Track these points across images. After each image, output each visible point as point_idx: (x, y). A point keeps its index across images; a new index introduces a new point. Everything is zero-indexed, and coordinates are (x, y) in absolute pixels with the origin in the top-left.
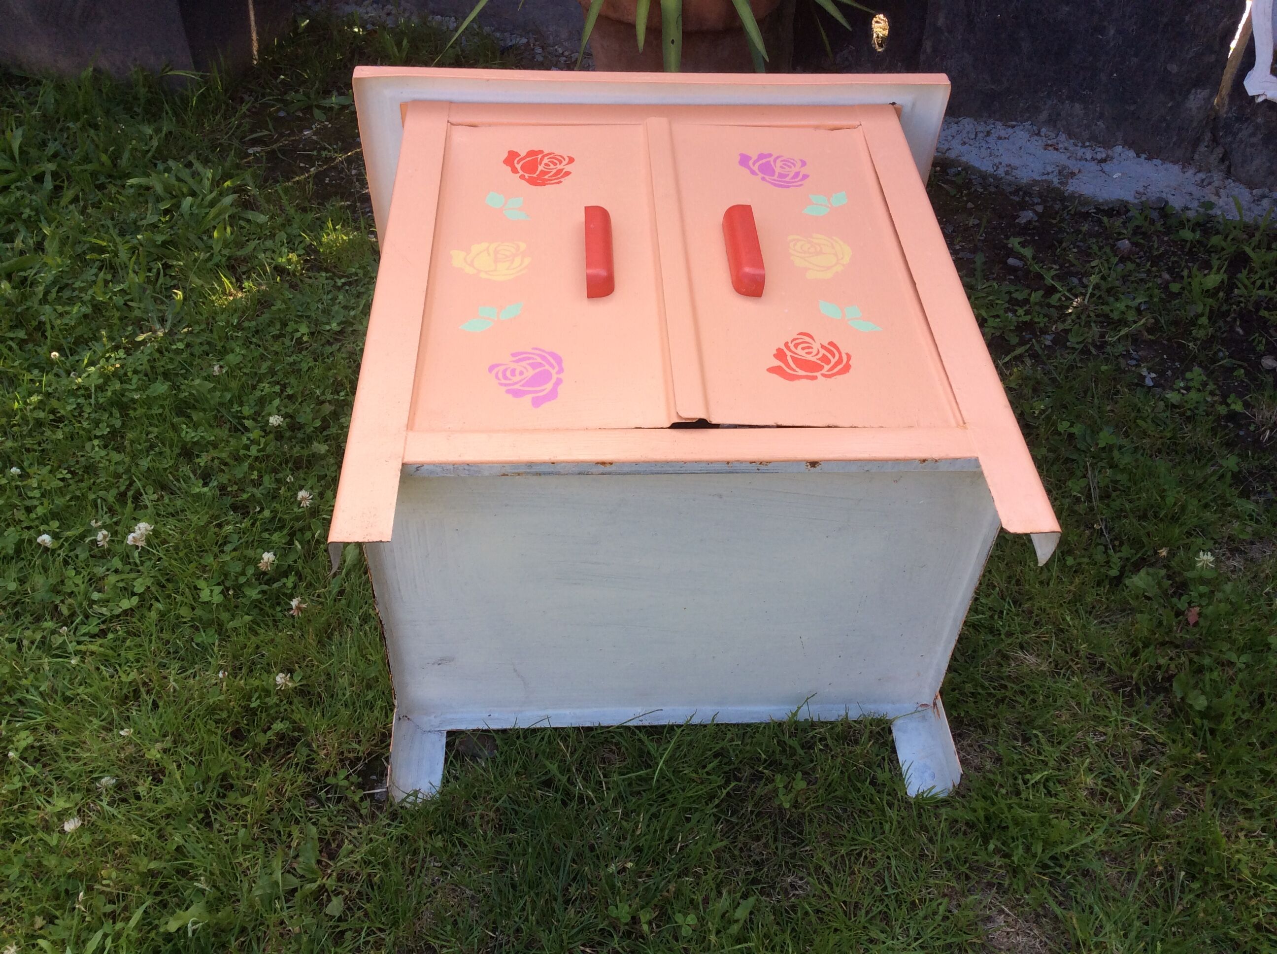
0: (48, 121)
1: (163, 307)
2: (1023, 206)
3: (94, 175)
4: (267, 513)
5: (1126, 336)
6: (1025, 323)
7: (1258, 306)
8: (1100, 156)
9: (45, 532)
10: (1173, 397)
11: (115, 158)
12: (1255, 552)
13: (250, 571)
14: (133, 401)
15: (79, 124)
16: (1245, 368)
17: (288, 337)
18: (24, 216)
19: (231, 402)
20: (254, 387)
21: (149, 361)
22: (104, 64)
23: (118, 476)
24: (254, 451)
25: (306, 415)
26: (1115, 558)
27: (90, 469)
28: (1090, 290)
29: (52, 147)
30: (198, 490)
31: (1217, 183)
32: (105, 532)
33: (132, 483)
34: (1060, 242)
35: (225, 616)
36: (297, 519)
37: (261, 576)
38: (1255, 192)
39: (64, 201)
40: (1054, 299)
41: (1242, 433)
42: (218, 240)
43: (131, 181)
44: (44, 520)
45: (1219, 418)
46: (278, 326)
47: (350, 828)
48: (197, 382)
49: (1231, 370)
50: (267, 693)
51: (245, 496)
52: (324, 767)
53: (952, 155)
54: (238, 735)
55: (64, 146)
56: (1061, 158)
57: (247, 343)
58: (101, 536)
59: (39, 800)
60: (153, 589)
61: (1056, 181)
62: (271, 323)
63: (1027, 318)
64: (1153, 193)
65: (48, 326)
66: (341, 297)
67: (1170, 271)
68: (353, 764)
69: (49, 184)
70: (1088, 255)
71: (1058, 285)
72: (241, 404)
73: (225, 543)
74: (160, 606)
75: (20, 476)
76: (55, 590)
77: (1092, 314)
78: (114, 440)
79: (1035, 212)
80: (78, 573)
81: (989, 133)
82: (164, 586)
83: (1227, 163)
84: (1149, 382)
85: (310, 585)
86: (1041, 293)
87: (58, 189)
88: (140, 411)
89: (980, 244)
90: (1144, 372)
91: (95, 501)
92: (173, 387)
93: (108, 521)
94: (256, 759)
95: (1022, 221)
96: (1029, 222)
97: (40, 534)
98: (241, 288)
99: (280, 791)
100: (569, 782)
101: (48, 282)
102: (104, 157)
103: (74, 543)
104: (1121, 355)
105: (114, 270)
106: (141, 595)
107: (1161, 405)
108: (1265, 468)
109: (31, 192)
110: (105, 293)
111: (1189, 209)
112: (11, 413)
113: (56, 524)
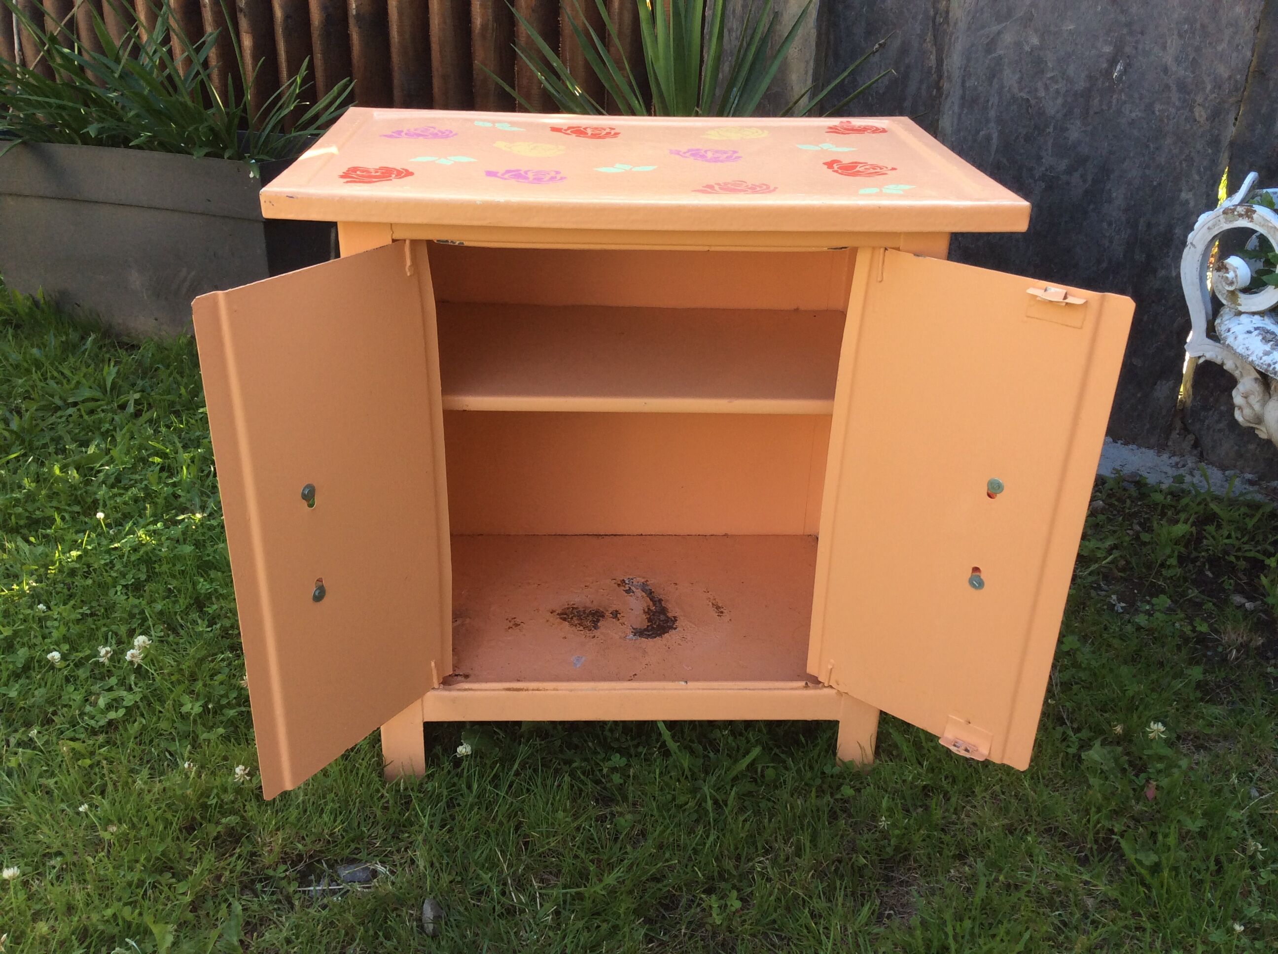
0: (143, 370)
3: (172, 404)
5: (1098, 572)
7: (1226, 552)
9: (55, 651)
10: (1141, 620)
12: (1221, 748)
14: (161, 558)
16: (1214, 604)
18: (103, 429)
23: (132, 616)
26: (1074, 738)
27: (110, 608)
29: (141, 383)
30: (202, 629)
31: (1190, 465)
32: (109, 649)
35: (200, 728)
37: (242, 700)
38: (1227, 473)
39: (141, 421)
41: (1209, 653)
43: (201, 410)
44: (57, 644)
45: (1186, 639)
49: (1200, 604)
50: (225, 789)
52: (264, 861)
58: (104, 652)
60: (140, 704)
64: (1128, 470)
67: (1142, 524)
68: (294, 864)
69: (131, 409)
74: (144, 720)
75: (46, 611)
76: (51, 702)
78: (135, 589)
80: (76, 689)
82: (151, 705)
83: (1199, 449)
84: (1118, 609)
87: (137, 413)
88: (165, 567)
90: (1114, 602)
92: (197, 551)
93: (114, 648)
97: (50, 653)
99: (218, 878)
100: (503, 893)
101: (110, 473)
102: (183, 391)
103: (79, 664)
104: (1091, 587)
105: (168, 471)
106: (128, 710)
107: (1130, 627)
108: (1232, 682)
109: (115, 414)
110: (158, 484)
111: (1163, 482)
112: (50, 564)
113: (67, 646)
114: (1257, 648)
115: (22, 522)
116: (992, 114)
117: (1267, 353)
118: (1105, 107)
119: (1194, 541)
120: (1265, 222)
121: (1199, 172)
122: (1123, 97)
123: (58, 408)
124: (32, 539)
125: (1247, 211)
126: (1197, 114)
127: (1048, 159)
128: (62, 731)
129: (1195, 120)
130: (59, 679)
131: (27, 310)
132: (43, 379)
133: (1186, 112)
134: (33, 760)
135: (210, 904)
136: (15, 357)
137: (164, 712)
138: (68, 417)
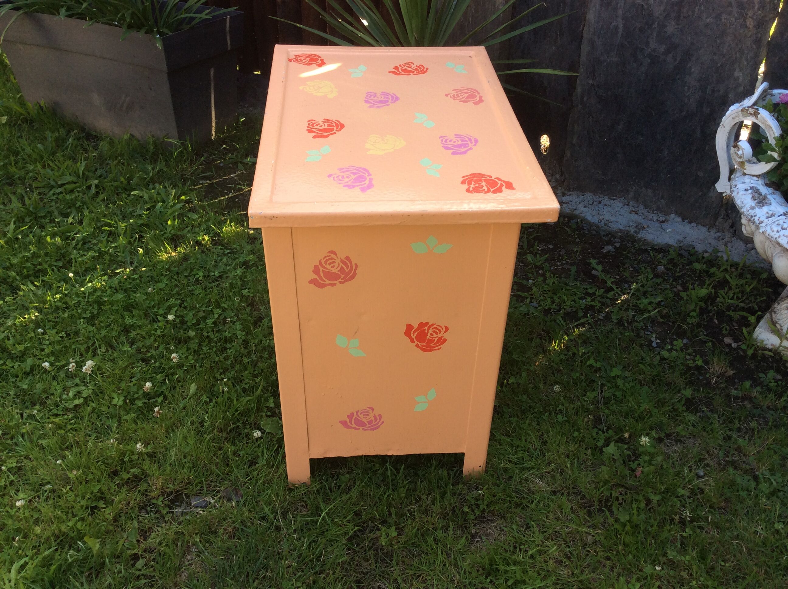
0: (102, 159)
1: (133, 257)
2: (609, 243)
3: (116, 188)
4: (157, 364)
5: (648, 318)
6: (590, 306)
7: (729, 308)
8: (661, 219)
9: (46, 361)
10: (665, 354)
11: (129, 180)
12: (689, 443)
13: (141, 392)
14: (105, 302)
15: (115, 163)
16: (713, 343)
17: (192, 277)
18: (77, 206)
19: (154, 307)
20: (167, 300)
21: (119, 283)
22: (136, 134)
23: (89, 338)
24: (158, 332)
25: (189, 317)
26: (602, 437)
27: (77, 333)
28: (632, 292)
29: (99, 172)
30: (126, 349)
31: (727, 239)
32: (74, 364)
33: (94, 343)
34: (623, 264)
35: (122, 413)
36: (170, 368)
37: (147, 395)
38: (748, 245)
39: (98, 200)
40: (610, 295)
41: (701, 378)
42: (170, 225)
43: (134, 193)
44: (48, 356)
45: (689, 368)
46: (189, 271)
47: (158, 526)
48: (139, 295)
49: (705, 342)
50: (133, 453)
51: (149, 355)
52: (153, 494)
53: (577, 212)
54: (115, 473)
55: (106, 172)
56: (639, 218)
57: (170, 279)
58: (72, 366)
59: (12, 493)
60: (91, 396)
61: (633, 231)
62: (186, 269)
63: (592, 303)
64: (688, 241)
65: (74, 261)
66: (225, 259)
67: (683, 285)
68: (169, 495)
69: (93, 190)
70: (639, 273)
71: (614, 287)
72: (159, 309)
73: (133, 377)
74: (94, 405)
75: (43, 334)
76: (45, 391)
77: (631, 305)
78: (91, 320)
79: (615, 247)
80: (58, 384)
81: (600, 202)
82: (98, 395)
83: (734, 228)
84: (654, 345)
85: (170, 403)
86: (602, 290)
87: (97, 193)
88: (107, 307)
89: (577, 261)
90: (653, 339)
91: (74, 350)
92: (125, 297)
93: (78, 360)
94: (121, 486)
95: (605, 251)
96: (609, 252)
97: (44, 362)
98: (175, 250)
99: (128, 504)
101: (79, 239)
102: (123, 180)
103: (59, 369)
104: (642, 328)
105: (113, 235)
106: (85, 398)
107: (658, 357)
108: (709, 398)
109: (84, 194)
110: (106, 247)
111: (706, 252)
112: (45, 302)
113: (53, 358)
114: (729, 377)
115: (30, 273)
116: (620, 12)
117: (752, 208)
118: (690, 14)
119: (710, 299)
120: (764, 122)
121: (747, 60)
122: (702, 8)
123: (52, 187)
124: (36, 283)
125: (755, 113)
126: (748, 23)
127: (653, 44)
128: (51, 410)
129: (746, 27)
130: (49, 378)
131: (36, 112)
132: (44, 167)
133: (741, 21)
134: (35, 428)
135: (123, 518)
136: (28, 150)
137: (104, 402)
138: (58, 194)
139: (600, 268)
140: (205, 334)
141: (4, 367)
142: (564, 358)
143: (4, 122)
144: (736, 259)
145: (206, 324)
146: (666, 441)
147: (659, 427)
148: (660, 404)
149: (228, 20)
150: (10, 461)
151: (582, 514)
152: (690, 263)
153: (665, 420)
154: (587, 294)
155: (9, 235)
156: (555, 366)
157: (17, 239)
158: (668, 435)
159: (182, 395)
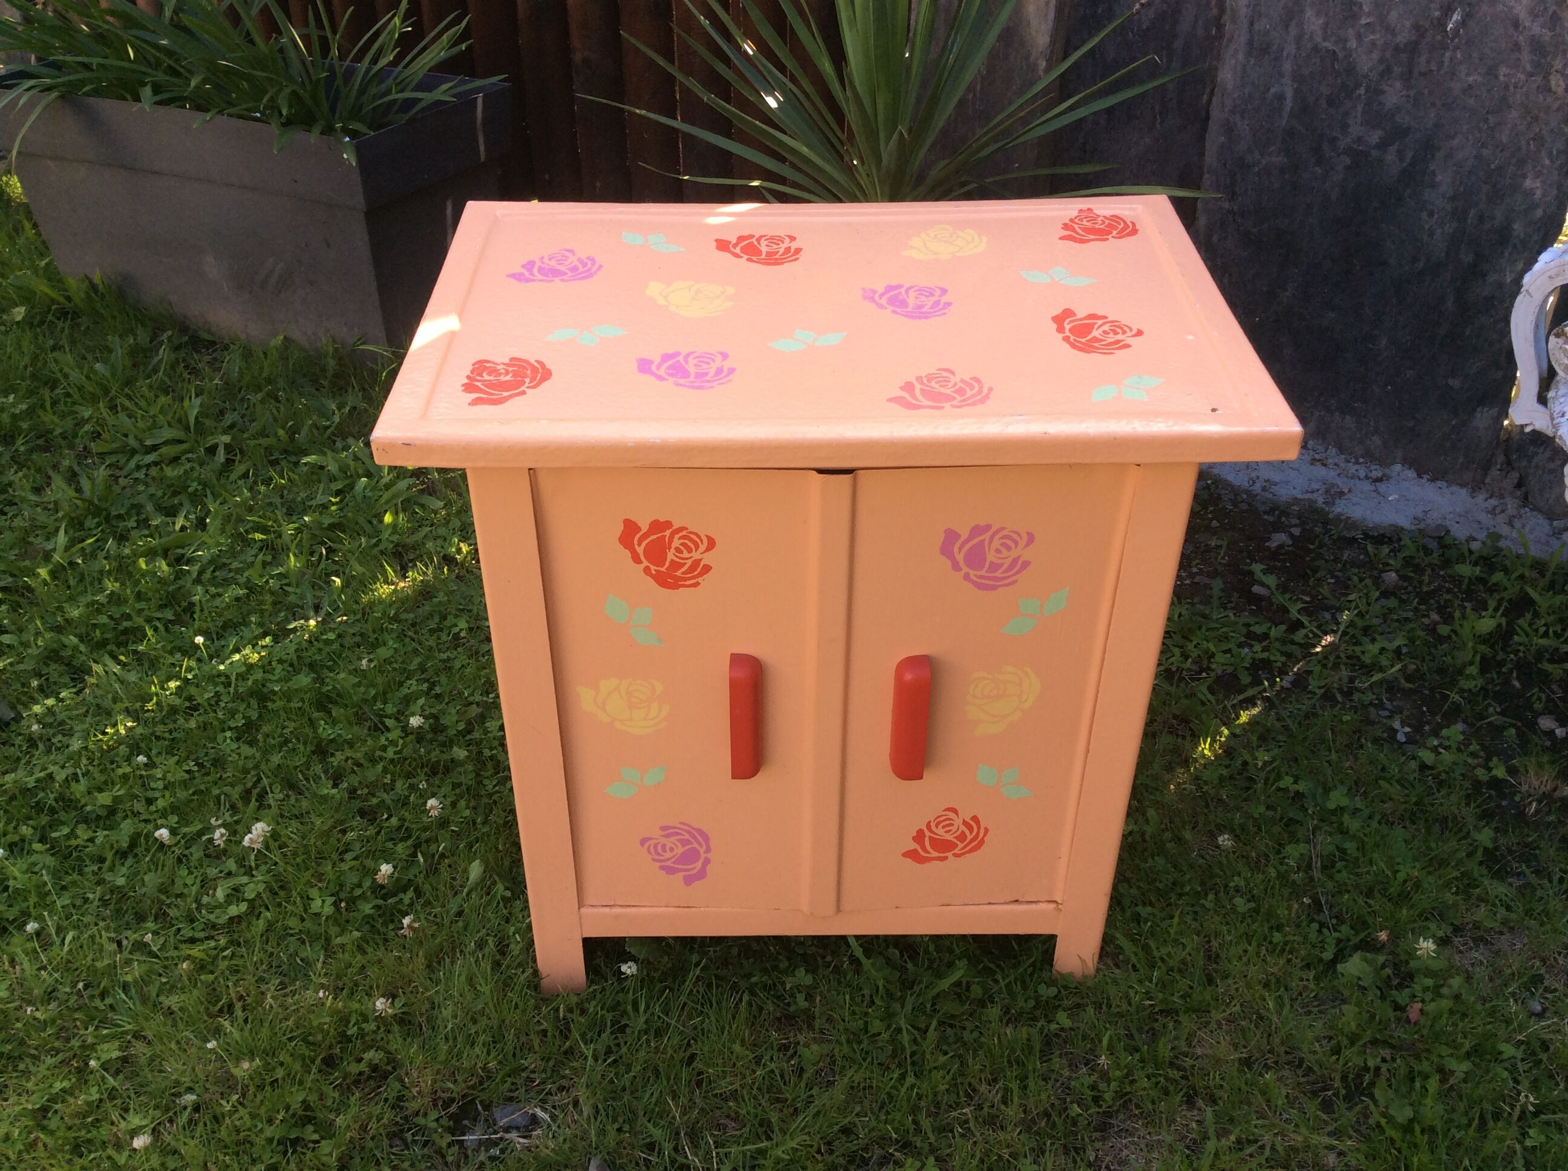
0: (230, 390)
1: (319, 593)
2: (1278, 527)
3: (268, 450)
4: (394, 821)
5: (1381, 682)
6: (1262, 660)
7: (1539, 655)
8: (1375, 474)
9: (162, 826)
10: (1427, 757)
11: (293, 432)
12: (1503, 942)
13: (367, 883)
14: (273, 692)
15: (259, 396)
16: (1517, 728)
17: (446, 632)
18: (190, 490)
19: (375, 699)
20: (401, 684)
21: (297, 650)
22: (296, 335)
23: (246, 771)
24: (390, 753)
25: (451, 719)
26: (1331, 937)
27: (219, 762)
28: (1342, 628)
29: (229, 418)
30: (326, 791)
31: (1511, 512)
32: (223, 831)
33: (259, 780)
34: (1315, 571)
35: (333, 930)
36: (425, 829)
37: (378, 889)
38: (1555, 523)
39: (233, 476)
40: (1299, 636)
42: (389, 524)
43: (305, 460)
44: (164, 814)
45: (1477, 784)
46: (437, 619)
48: (342, 675)
49: (1500, 729)
50: (366, 1018)
51: (375, 801)
52: (413, 1106)
54: (330, 1062)
55: (242, 417)
56: (1330, 475)
57: (401, 636)
58: (219, 835)
59: (115, 1116)
60: (264, 895)
61: (1320, 500)
62: (430, 616)
63: (1265, 655)
64: (1434, 518)
65: (197, 609)
67: (1441, 609)
68: (447, 1104)
69: (221, 456)
71: (1305, 620)
72: (385, 702)
73: (346, 851)
74: (268, 914)
75: (146, 765)
76: (163, 889)
77: (1342, 655)
78: (247, 733)
79: (1292, 536)
80: (190, 873)
82: (276, 894)
83: (1523, 489)
84: (1401, 737)
85: (428, 903)
86: (1283, 627)
87: (229, 462)
88: (279, 704)
89: (1220, 569)
90: (1397, 725)
91: (218, 798)
92: (315, 681)
93: (229, 820)
94: (345, 1090)
95: (1273, 544)
96: (1281, 546)
97: (158, 828)
98: (405, 576)
99: (364, 1128)
100: (676, 1149)
101: (205, 561)
102: (281, 432)
103: (191, 840)
104: (1371, 704)
105: (274, 551)
106: (251, 902)
107: (1413, 765)
108: (1527, 845)
109: (201, 465)
110: (262, 576)
111: (1475, 540)
112: (146, 698)
113: (176, 819)
114: (1562, 800)
115: (108, 636)
116: (1287, 67)
118: (1434, 67)
119: (1502, 637)
121: (1550, 155)
122: (1459, 55)
123: (133, 452)
124: (122, 658)
126: (1553, 83)
127: (1356, 129)
128: (179, 930)
129: (1550, 90)
130: (170, 861)
131: (83, 295)
132: (113, 408)
133: (1539, 79)
134: (150, 972)
135: (357, 1160)
136: (75, 376)
137: (289, 907)
138: (148, 466)
139: (1271, 580)
140: (487, 753)
141: (73, 842)
142: (1225, 772)
143: (19, 318)
144: (1535, 551)
145: (486, 732)
146: (1457, 940)
147: (1440, 913)
148: (1436, 864)
149: (480, 102)
150: (106, 1046)
151: (1312, 1107)
152: (1447, 563)
153: (1449, 897)
154: (1251, 636)
155: (56, 557)
156: (1212, 792)
157: (72, 564)
158: (1458, 930)
159: (452, 887)
